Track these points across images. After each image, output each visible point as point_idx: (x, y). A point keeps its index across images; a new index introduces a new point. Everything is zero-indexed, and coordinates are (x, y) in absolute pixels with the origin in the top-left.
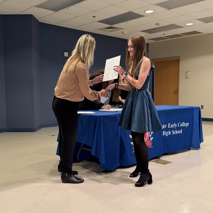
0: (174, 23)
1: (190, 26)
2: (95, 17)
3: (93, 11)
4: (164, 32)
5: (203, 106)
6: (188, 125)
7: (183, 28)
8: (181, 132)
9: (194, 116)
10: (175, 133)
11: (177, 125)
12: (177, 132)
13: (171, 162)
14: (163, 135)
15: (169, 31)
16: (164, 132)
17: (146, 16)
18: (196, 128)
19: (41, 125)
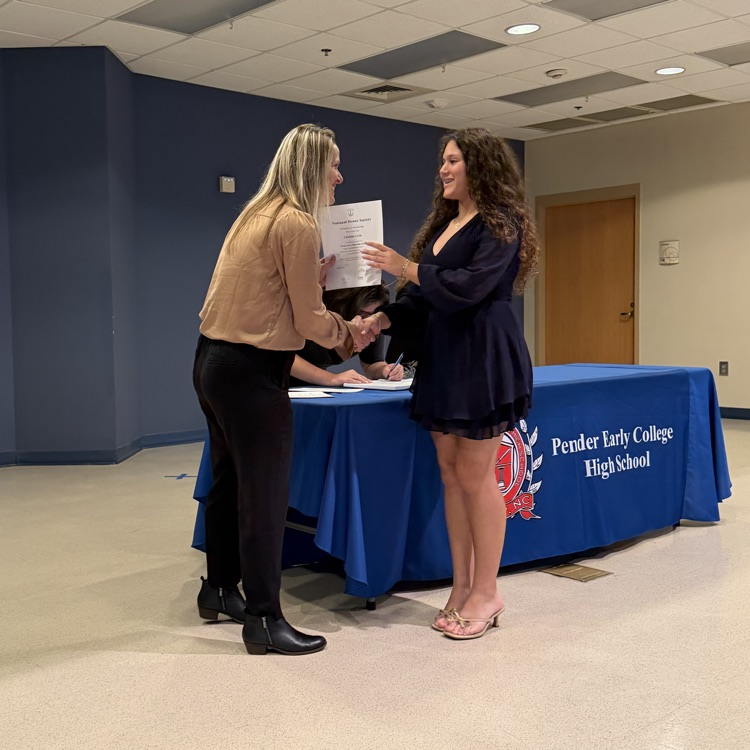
0: (613, 68)
1: (671, 76)
2: (329, 53)
3: (321, 32)
4: (579, 101)
5: (726, 363)
6: (670, 437)
7: (646, 85)
8: (645, 461)
9: (691, 403)
10: (625, 465)
11: (631, 438)
12: (632, 463)
13: (609, 574)
14: (589, 474)
15: (596, 95)
16: (592, 465)
17: (512, 45)
18: (699, 448)
19: (140, 440)
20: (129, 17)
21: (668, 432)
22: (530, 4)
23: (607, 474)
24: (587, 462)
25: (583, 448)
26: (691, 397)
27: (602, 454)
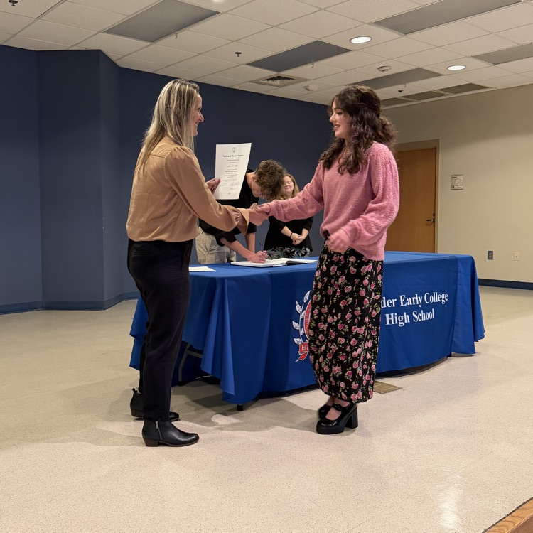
0: (421, 66)
1: (457, 71)
2: (240, 55)
3: (233, 41)
4: (401, 87)
5: (492, 252)
6: (446, 300)
7: (442, 77)
9: (459, 278)
11: (423, 300)
13: (400, 388)
14: (388, 323)
15: (411, 83)
16: (390, 317)
17: (355, 50)
18: (463, 307)
19: (120, 295)
20: (112, 31)
21: (445, 296)
22: (364, 23)
23: (403, 323)
24: (387, 315)
25: (385, 306)
26: (459, 274)
27: (398, 310)
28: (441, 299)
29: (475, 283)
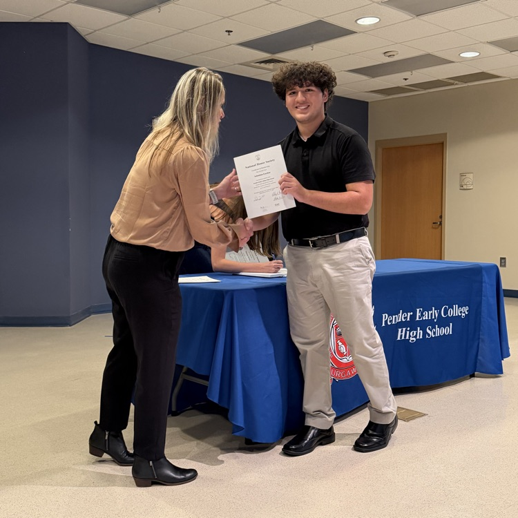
0: (430, 51)
1: (470, 58)
2: (231, 33)
3: (224, 18)
4: (406, 74)
5: (505, 258)
6: (467, 313)
7: (452, 64)
8: (448, 330)
9: (484, 289)
10: (434, 333)
11: (440, 314)
12: (440, 331)
13: (425, 415)
15: (418, 71)
17: (360, 32)
18: (488, 321)
19: (89, 308)
21: (466, 309)
22: (374, 2)
26: (484, 284)
28: (461, 312)
29: (501, 294)
